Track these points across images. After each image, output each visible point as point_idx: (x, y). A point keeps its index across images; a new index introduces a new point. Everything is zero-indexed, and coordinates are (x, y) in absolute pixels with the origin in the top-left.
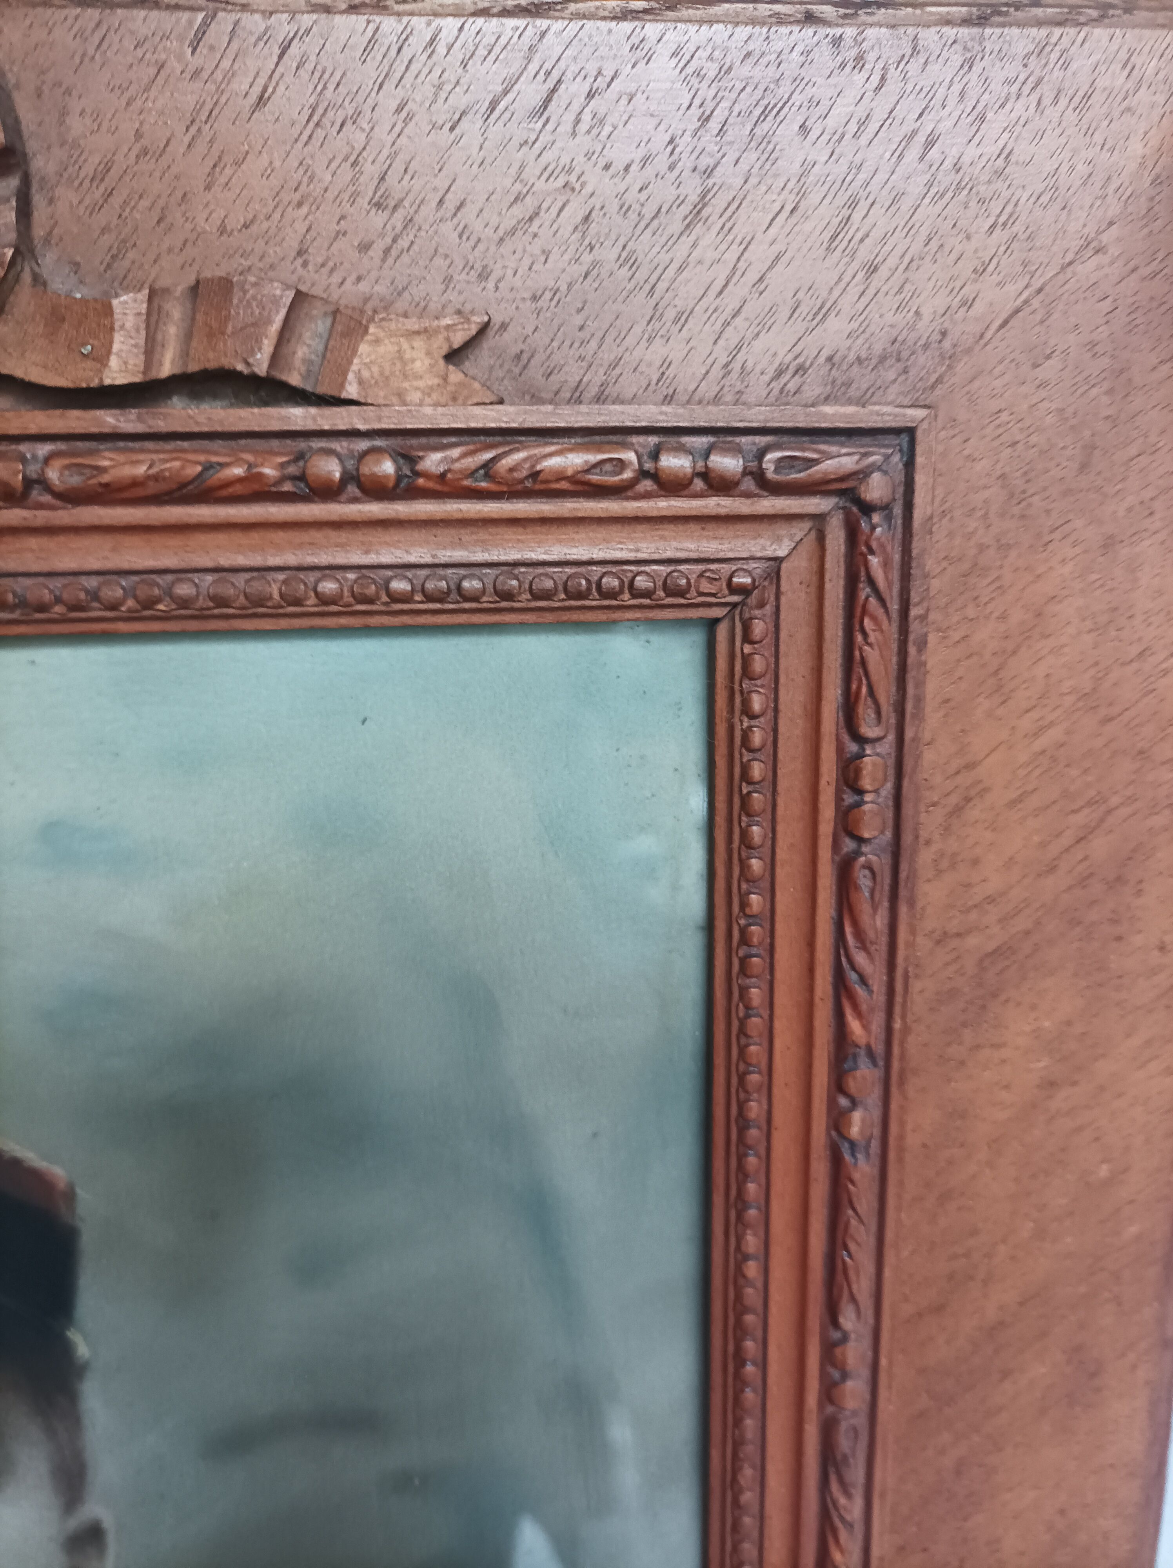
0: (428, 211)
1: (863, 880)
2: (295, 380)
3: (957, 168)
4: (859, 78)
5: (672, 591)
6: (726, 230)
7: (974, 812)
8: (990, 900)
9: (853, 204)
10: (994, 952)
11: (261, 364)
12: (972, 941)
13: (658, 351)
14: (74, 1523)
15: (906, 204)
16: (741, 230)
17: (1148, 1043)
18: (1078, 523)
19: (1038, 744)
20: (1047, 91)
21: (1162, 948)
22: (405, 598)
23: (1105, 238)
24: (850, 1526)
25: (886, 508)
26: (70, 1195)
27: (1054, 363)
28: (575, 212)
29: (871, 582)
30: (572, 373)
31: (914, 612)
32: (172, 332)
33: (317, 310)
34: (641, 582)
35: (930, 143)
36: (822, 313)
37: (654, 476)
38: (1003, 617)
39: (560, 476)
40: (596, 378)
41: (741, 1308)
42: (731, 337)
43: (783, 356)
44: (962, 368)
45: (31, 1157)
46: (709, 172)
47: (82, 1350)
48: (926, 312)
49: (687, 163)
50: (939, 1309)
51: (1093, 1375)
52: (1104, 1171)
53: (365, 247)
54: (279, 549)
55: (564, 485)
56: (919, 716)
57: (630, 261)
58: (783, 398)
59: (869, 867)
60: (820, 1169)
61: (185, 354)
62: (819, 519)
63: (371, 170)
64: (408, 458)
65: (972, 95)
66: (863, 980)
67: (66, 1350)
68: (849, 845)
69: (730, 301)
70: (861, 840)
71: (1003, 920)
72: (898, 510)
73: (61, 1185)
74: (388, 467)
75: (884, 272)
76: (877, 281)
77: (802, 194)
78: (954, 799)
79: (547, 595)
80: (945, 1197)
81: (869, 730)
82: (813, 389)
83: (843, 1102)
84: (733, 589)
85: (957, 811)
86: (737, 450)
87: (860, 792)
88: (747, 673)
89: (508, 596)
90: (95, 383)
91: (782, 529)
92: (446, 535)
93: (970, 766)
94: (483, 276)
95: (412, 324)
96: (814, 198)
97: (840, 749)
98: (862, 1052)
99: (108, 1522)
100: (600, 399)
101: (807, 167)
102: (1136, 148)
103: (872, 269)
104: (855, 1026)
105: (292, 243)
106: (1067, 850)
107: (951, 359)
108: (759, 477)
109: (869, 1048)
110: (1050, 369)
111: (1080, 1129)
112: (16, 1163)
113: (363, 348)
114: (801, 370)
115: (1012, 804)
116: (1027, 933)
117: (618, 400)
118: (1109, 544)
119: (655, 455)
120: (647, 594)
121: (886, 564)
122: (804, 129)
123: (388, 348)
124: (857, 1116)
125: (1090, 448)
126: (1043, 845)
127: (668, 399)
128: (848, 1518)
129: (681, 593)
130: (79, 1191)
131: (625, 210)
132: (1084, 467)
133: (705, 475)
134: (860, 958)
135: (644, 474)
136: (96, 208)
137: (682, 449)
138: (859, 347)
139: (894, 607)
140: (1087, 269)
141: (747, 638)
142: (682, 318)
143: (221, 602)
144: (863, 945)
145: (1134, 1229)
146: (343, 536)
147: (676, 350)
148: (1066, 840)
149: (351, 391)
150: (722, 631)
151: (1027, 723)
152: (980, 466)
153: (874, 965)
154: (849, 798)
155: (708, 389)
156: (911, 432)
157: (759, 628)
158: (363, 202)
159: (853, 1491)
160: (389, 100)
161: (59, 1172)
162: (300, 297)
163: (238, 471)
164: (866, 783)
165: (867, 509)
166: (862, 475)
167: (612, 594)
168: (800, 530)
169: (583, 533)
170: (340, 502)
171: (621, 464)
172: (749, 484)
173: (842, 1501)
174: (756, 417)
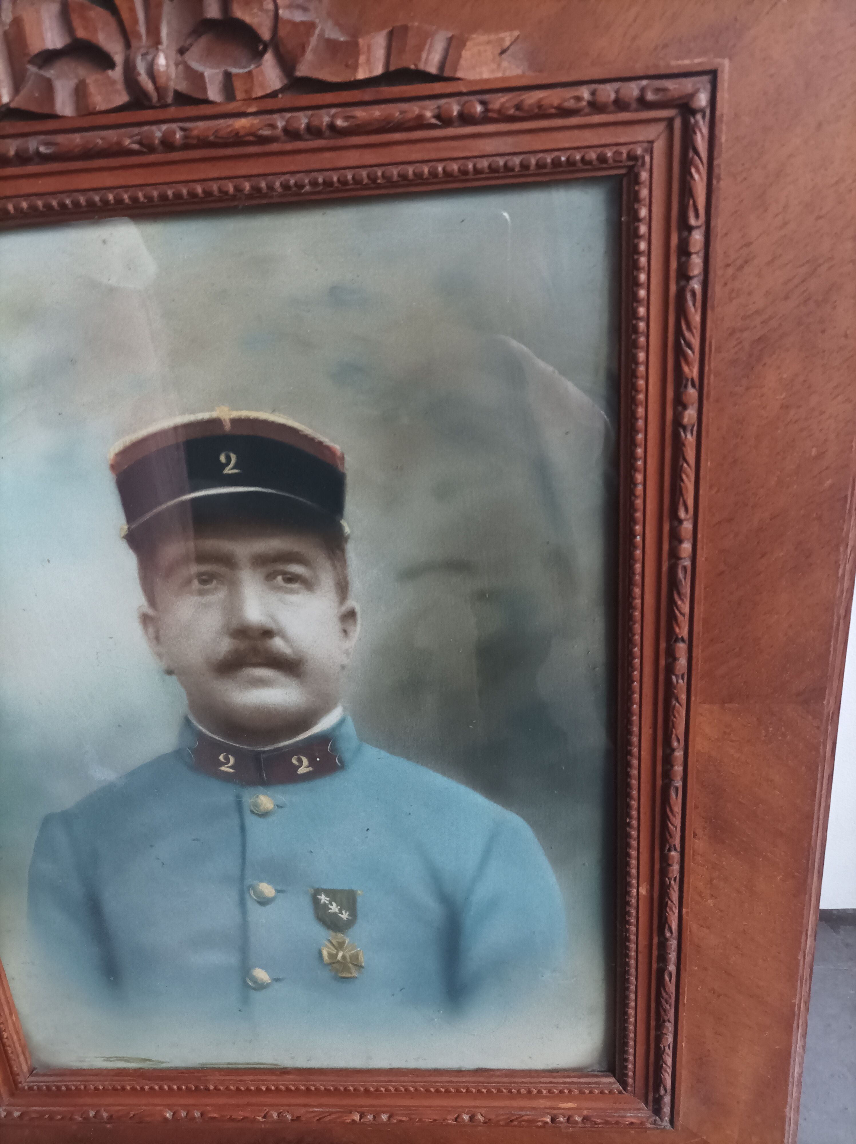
1: (690, 297)
5: (601, 160)
7: (749, 269)
8: (757, 312)
10: (759, 339)
11: (421, 63)
12: (747, 334)
14: (344, 609)
17: (837, 386)
19: (782, 233)
21: (846, 336)
24: (683, 615)
25: (703, 111)
26: (342, 458)
29: (695, 149)
33: (444, 36)
34: (587, 157)
36: (676, 17)
37: (595, 104)
38: (765, 167)
39: (551, 106)
40: (569, 58)
42: (632, 33)
44: (746, 38)
45: (327, 441)
47: (347, 530)
48: (727, 10)
50: (730, 520)
52: (814, 451)
55: (553, 111)
56: (716, 215)
59: (693, 290)
61: (387, 63)
62: (670, 120)
64: (486, 103)
66: (689, 346)
67: (340, 528)
68: (683, 281)
70: (689, 278)
71: (763, 323)
72: (708, 112)
73: (339, 454)
74: (478, 109)
78: (739, 262)
81: (693, 221)
82: (672, 53)
83: (680, 406)
84: (630, 157)
85: (741, 268)
87: (689, 255)
89: (528, 167)
90: (352, 79)
91: (653, 126)
92: (501, 140)
93: (746, 245)
94: (516, 13)
95: (484, 39)
97: (679, 235)
98: (690, 383)
99: (358, 609)
104: (685, 369)
105: (433, 5)
106: (796, 287)
107: (740, 34)
109: (692, 380)
111: (801, 430)
112: (320, 443)
113: (465, 53)
114: (665, 45)
115: (769, 263)
116: (776, 330)
117: (579, 68)
118: (820, 125)
120: (590, 162)
121: (702, 139)
123: (475, 52)
124: (686, 413)
126: (784, 284)
128: (683, 611)
129: (606, 161)
130: (345, 456)
133: (617, 102)
134: (687, 334)
135: (590, 103)
138: (694, 31)
139: (706, 161)
141: (637, 182)
144: (689, 329)
145: (829, 482)
146: (456, 143)
148: (797, 281)
149: (459, 75)
150: (625, 180)
151: (777, 221)
153: (695, 340)
154: (683, 258)
156: (715, 71)
157: (643, 177)
159: (685, 600)
161: (337, 447)
163: (413, 115)
164: (692, 249)
165: (694, 112)
166: (691, 95)
167: (574, 164)
168: (662, 126)
169: (561, 135)
170: (454, 127)
171: (578, 99)
172: (638, 105)
173: (679, 603)
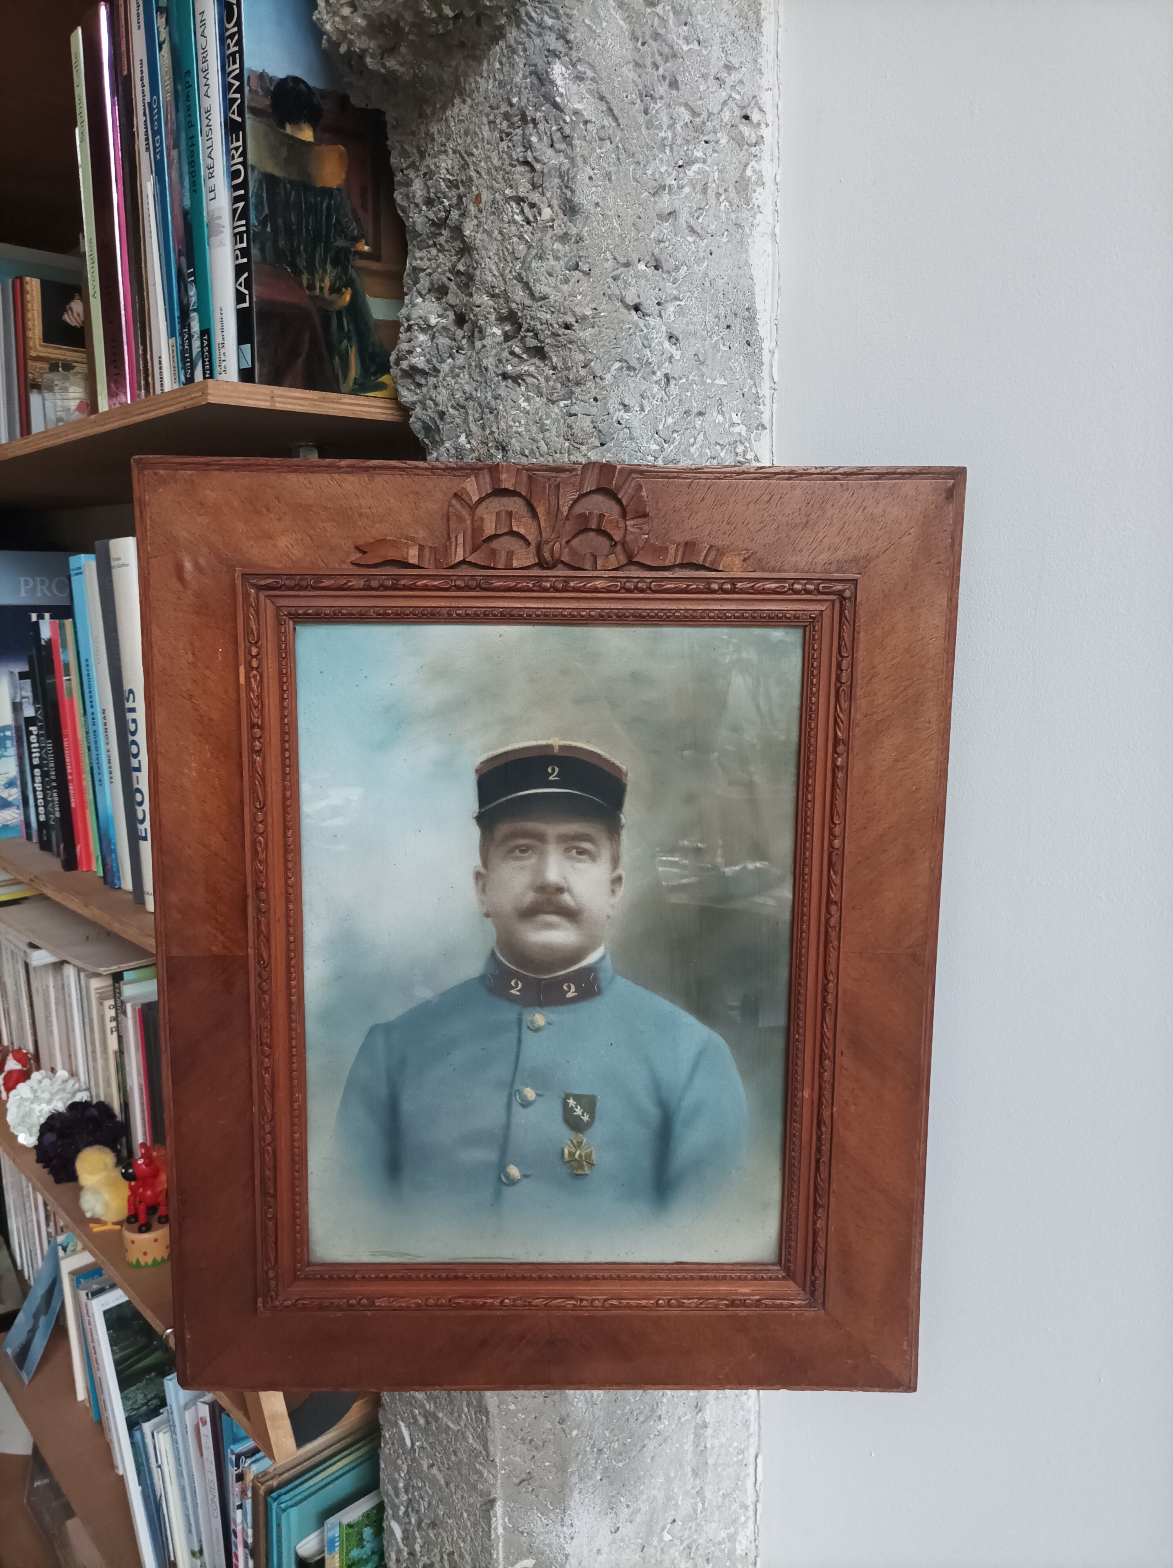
0: (740, 525)
1: (842, 694)
2: (707, 565)
3: (872, 514)
4: (847, 493)
5: (795, 618)
6: (812, 529)
7: (875, 680)
8: (879, 705)
9: (845, 523)
10: (880, 720)
11: (700, 561)
12: (874, 716)
13: (794, 559)
14: (614, 875)
15: (858, 524)
16: (816, 529)
18: (904, 603)
19: (893, 662)
20: (895, 496)
22: (730, 617)
23: (911, 531)
24: (836, 885)
25: (850, 598)
26: (626, 775)
27: (897, 563)
28: (774, 526)
29: (846, 617)
30: (772, 564)
31: (857, 625)
32: (680, 553)
33: (714, 549)
34: (788, 615)
35: (865, 508)
36: (836, 549)
37: (792, 590)
38: (883, 628)
39: (769, 589)
40: (779, 565)
41: (807, 817)
42: (813, 555)
43: (826, 560)
44: (872, 564)
45: (618, 763)
46: (809, 516)
47: (623, 821)
48: (863, 550)
49: (803, 513)
51: (912, 854)
53: (724, 533)
54: (700, 605)
55: (771, 591)
56: (857, 651)
57: (788, 537)
58: (826, 571)
59: (843, 690)
60: (829, 775)
61: (683, 559)
62: (833, 601)
63: (727, 515)
64: (734, 585)
65: (876, 497)
66: (842, 722)
67: (619, 819)
68: (839, 685)
69: (813, 546)
70: (842, 683)
71: (884, 711)
72: (853, 599)
73: (624, 772)
74: (729, 586)
75: (852, 539)
76: (850, 542)
77: (832, 521)
79: (764, 618)
80: (866, 793)
81: (845, 655)
82: (833, 567)
83: (836, 756)
84: (811, 618)
86: (813, 584)
87: (842, 670)
88: (814, 639)
89: (755, 618)
91: (824, 603)
92: (740, 603)
93: (873, 668)
94: (752, 540)
95: (736, 553)
96: (835, 522)
97: (837, 659)
98: (842, 742)
99: (624, 876)
100: (779, 571)
101: (833, 515)
102: (919, 509)
103: (849, 539)
104: (839, 734)
105: (707, 532)
106: (902, 692)
107: (869, 562)
108: (818, 590)
109: (844, 741)
110: (896, 564)
111: (905, 775)
112: (614, 764)
113: (725, 558)
114: (830, 563)
115: (886, 679)
116: (890, 716)
117: (784, 571)
118: (912, 609)
119: (793, 585)
120: (789, 618)
121: (849, 613)
122: (833, 505)
123: (730, 558)
124: (839, 759)
125: (906, 585)
126: (894, 690)
127: (796, 571)
128: (836, 883)
129: (798, 618)
130: (628, 773)
131: (787, 524)
132: (905, 589)
133: (805, 590)
134: (841, 715)
135: (789, 589)
136: (662, 524)
137: (799, 584)
138: (846, 558)
139: (852, 624)
140: (906, 539)
141: (814, 630)
142: (801, 551)
143: (686, 617)
144: (842, 712)
146: (716, 602)
147: (799, 558)
148: (901, 689)
149: (721, 568)
150: (808, 628)
151: (890, 656)
152: (878, 588)
153: (845, 717)
154: (839, 672)
155: (807, 568)
156: (856, 580)
157: (817, 628)
158: (725, 523)
159: (837, 875)
160: (732, 499)
161: (624, 768)
162: (711, 546)
163: (694, 586)
164: (843, 668)
165: (845, 599)
166: (844, 590)
167: (780, 618)
168: (828, 604)
169: (774, 603)
170: (716, 594)
171: (785, 587)
172: (815, 592)
173: (834, 877)
174: (817, 576)
